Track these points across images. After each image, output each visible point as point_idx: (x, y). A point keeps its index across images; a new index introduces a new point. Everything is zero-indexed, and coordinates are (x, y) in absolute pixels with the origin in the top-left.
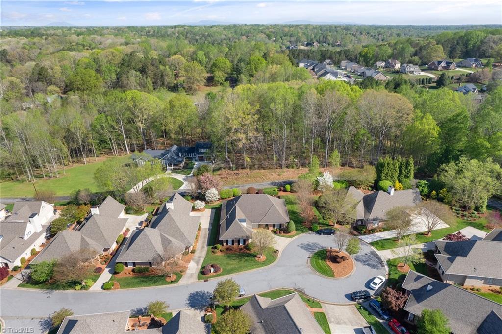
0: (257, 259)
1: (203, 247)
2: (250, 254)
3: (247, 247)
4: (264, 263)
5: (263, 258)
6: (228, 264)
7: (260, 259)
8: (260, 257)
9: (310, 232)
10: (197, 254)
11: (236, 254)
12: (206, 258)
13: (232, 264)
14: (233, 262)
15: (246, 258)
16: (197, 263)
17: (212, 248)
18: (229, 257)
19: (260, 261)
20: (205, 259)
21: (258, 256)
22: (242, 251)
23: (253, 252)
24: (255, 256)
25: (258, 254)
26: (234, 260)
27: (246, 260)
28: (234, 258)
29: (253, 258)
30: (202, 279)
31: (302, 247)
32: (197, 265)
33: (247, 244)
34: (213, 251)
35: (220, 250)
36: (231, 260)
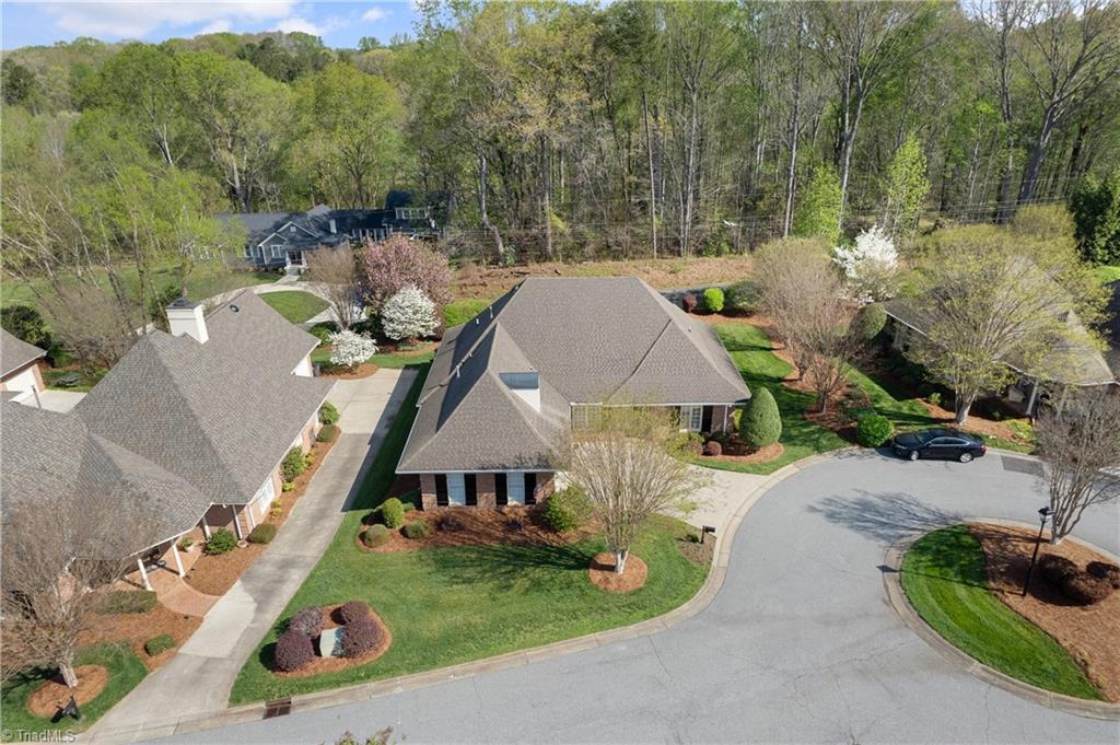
0: (596, 576)
1: (320, 515)
2: (562, 552)
3: (544, 517)
4: (641, 604)
5: (629, 570)
6: (432, 605)
7: (612, 577)
8: (612, 568)
9: (856, 449)
10: (277, 550)
11: (484, 552)
12: (318, 568)
13: (456, 606)
14: (461, 593)
15: (538, 573)
16: (263, 598)
17: (365, 521)
18: (444, 564)
19: (612, 587)
20: (312, 576)
21: (603, 559)
22: (514, 537)
23: (573, 541)
24: (585, 562)
25: (600, 549)
26: (469, 581)
27: (537, 585)
28: (470, 573)
29: (575, 575)
30: (256, 699)
31: (831, 516)
32: (260, 609)
33: (547, 500)
34: (363, 536)
35: (403, 532)
36: (455, 580)
